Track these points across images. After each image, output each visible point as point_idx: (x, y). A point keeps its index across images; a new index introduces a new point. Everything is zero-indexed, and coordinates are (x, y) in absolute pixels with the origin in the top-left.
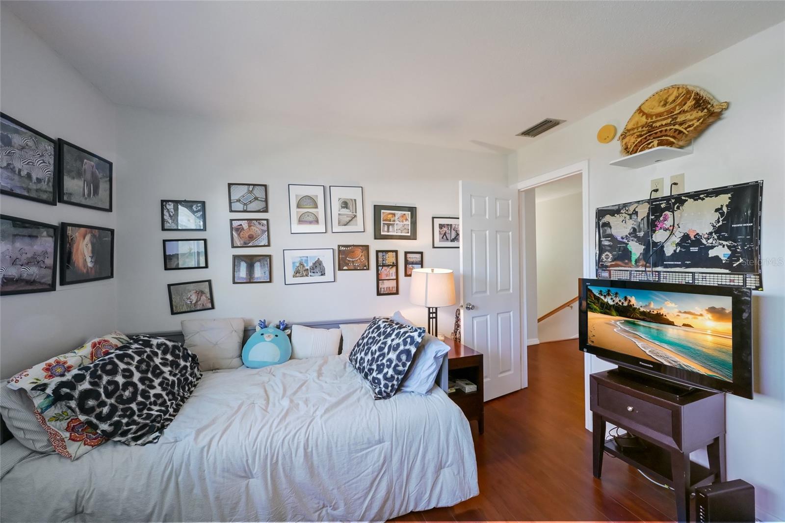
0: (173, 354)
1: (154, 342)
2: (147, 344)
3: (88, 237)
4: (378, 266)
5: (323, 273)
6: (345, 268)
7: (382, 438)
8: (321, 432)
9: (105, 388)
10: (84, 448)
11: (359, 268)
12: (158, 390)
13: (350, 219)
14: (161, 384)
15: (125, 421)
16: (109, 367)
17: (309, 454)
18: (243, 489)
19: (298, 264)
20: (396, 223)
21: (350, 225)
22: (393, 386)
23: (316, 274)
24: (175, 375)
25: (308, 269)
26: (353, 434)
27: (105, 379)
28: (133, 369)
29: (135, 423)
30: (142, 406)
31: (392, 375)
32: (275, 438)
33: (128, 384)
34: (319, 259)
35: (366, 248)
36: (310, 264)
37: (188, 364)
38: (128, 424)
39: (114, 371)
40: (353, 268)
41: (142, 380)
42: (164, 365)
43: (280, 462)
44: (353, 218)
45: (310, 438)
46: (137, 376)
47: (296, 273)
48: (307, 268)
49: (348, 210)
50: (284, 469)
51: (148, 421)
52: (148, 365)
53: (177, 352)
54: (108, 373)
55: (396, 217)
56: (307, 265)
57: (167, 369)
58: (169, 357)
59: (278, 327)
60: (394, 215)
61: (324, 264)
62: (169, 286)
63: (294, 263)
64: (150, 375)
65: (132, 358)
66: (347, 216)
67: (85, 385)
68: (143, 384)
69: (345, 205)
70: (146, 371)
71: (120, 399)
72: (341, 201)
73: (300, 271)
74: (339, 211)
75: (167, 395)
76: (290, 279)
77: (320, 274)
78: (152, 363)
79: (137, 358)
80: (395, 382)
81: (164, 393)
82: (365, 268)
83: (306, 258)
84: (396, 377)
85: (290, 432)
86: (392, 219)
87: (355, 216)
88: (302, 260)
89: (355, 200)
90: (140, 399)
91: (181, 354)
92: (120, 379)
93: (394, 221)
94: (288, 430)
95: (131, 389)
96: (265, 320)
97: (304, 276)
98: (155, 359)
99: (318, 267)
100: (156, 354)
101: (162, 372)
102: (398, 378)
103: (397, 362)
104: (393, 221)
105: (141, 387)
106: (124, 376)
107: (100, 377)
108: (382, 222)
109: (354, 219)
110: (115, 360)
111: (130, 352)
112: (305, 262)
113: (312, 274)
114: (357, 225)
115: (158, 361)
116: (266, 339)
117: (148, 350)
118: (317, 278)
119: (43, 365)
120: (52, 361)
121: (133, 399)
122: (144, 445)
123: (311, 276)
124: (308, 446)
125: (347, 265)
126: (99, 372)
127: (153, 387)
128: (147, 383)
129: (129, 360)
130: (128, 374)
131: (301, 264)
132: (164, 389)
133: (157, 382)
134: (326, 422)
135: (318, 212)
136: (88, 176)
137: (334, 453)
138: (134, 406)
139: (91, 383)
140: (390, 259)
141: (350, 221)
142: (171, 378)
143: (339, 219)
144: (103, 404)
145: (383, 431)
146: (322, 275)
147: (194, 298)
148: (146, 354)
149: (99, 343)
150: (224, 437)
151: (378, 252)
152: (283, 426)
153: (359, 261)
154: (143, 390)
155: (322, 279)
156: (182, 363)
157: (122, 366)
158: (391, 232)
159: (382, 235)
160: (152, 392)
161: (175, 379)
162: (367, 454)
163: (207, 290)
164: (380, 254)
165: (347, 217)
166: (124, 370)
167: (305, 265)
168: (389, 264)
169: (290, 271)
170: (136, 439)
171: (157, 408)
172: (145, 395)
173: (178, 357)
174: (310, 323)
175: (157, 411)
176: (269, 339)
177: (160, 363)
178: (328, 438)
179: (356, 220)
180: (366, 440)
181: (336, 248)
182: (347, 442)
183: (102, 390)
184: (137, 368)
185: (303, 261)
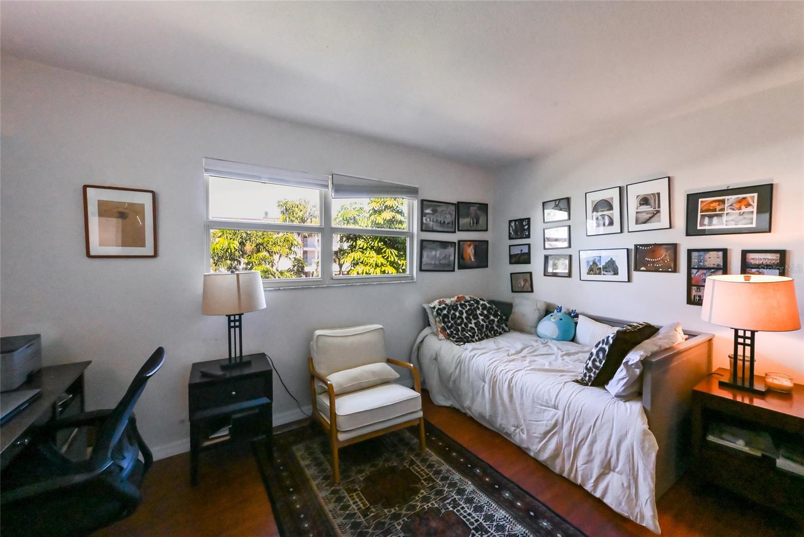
0: (488, 311)
1: (481, 302)
2: (478, 302)
3: (472, 247)
4: (690, 268)
5: (616, 272)
6: (642, 269)
7: (556, 405)
8: (520, 378)
9: (451, 316)
10: (443, 338)
11: (661, 270)
12: (473, 326)
13: (651, 215)
14: (475, 323)
15: (454, 332)
16: (455, 307)
17: (511, 387)
18: (482, 386)
19: (591, 263)
20: (725, 212)
21: (651, 223)
22: (590, 377)
23: (608, 273)
24: (485, 322)
25: (600, 268)
26: (539, 389)
27: (452, 312)
28: (464, 311)
29: (458, 335)
30: (463, 330)
31: (590, 367)
32: (498, 369)
33: (460, 317)
34: (611, 258)
35: (674, 247)
36: (603, 263)
37: (496, 320)
38: (455, 334)
39: (456, 310)
40: (653, 269)
41: (466, 318)
42: (481, 315)
43: (498, 382)
44: (654, 215)
45: (514, 378)
46: (465, 315)
47: (590, 271)
48: (600, 266)
49: (649, 206)
50: (499, 388)
51: (463, 337)
52: (472, 312)
53: (491, 311)
54: (454, 310)
55: (726, 205)
56: (600, 265)
57: (481, 318)
58: (485, 312)
59: (569, 314)
60: (723, 202)
61: (618, 264)
62: (511, 274)
63: (588, 262)
64: (471, 317)
65: (466, 307)
66: (647, 212)
67: (445, 312)
68: (466, 319)
69: (645, 201)
70: (470, 315)
71: (455, 322)
72: (640, 198)
73: (594, 269)
74: (637, 209)
75: (478, 330)
76: (585, 276)
77: (613, 273)
78: (475, 312)
79: (468, 307)
80: (592, 375)
81: (476, 329)
82: (670, 270)
83: (599, 258)
84: (594, 370)
85: (505, 369)
86: (718, 208)
87: (658, 212)
88: (595, 259)
89: (659, 194)
90: (463, 326)
91: (493, 313)
92: (457, 314)
93: (723, 210)
94: (505, 368)
95: (460, 320)
96: (561, 307)
97: (597, 274)
98: (478, 311)
99: (611, 267)
100: (479, 309)
101: (478, 318)
102: (595, 372)
103: (596, 357)
104: (720, 211)
105: (465, 321)
106: (459, 313)
107: (451, 311)
108: (699, 214)
109: (656, 216)
110: (459, 305)
111: (467, 304)
112: (598, 261)
113: (605, 273)
114: (660, 221)
115: (478, 312)
116: (552, 320)
117: (476, 305)
118: (609, 277)
119: (438, 301)
120: (441, 300)
121: (460, 324)
122: (457, 345)
123: (603, 274)
124: (511, 381)
125: (645, 266)
126: (451, 308)
127: (471, 324)
128: (469, 320)
129: (465, 307)
130: (461, 313)
131: (594, 263)
132: (476, 326)
133: (473, 321)
134: (526, 374)
135: (613, 213)
136: (473, 215)
137: (524, 395)
138: (460, 327)
139: (447, 312)
140: (714, 259)
141: (650, 218)
142: (482, 323)
143: (636, 217)
144: (449, 322)
145: (559, 402)
146: (615, 274)
147: (522, 283)
148: (473, 307)
149: (461, 297)
150: (479, 357)
151: (690, 252)
152: (505, 364)
153: (661, 262)
154: (466, 322)
155: (615, 278)
156: (492, 318)
157: (460, 308)
158: (715, 225)
159: (699, 230)
160: (470, 325)
161: (485, 324)
162: (545, 410)
163: (529, 279)
164: (694, 254)
165: (647, 214)
166: (460, 310)
167: (598, 264)
168: (712, 266)
169: (584, 269)
170: (456, 342)
171: (470, 333)
172: (466, 325)
173: (490, 314)
174: (594, 316)
175: (469, 335)
176: (554, 320)
177: (479, 314)
178: (523, 383)
179: (660, 216)
180: (545, 400)
181: (633, 247)
182: (532, 393)
183: (450, 316)
184: (466, 312)
185: (596, 261)
